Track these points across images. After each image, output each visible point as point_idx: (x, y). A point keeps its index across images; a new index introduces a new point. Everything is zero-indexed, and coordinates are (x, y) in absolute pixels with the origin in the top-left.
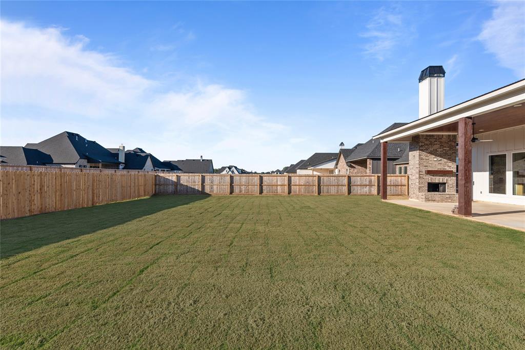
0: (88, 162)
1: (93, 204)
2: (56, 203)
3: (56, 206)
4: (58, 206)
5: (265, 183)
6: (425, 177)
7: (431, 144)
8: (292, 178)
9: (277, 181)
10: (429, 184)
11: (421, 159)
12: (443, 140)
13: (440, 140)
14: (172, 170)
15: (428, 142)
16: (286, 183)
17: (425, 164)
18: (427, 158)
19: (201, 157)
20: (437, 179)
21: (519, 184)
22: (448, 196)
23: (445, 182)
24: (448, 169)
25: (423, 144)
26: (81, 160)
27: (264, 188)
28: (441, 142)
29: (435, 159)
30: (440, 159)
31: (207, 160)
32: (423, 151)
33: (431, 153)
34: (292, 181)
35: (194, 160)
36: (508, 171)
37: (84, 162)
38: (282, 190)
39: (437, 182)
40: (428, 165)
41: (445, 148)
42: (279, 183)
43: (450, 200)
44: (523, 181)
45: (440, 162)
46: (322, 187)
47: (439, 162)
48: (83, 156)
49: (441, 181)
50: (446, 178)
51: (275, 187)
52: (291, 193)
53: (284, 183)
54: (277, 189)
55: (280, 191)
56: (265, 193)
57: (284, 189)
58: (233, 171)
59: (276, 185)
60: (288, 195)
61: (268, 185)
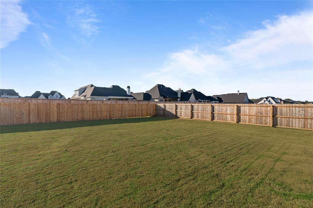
0: (164, 98)
1: (110, 118)
2: (89, 116)
3: (89, 118)
4: (91, 117)
5: (216, 112)
8: (242, 108)
9: (226, 110)
14: (211, 101)
16: (235, 112)
19: (238, 91)
26: (160, 97)
27: (216, 115)
31: (243, 93)
34: (242, 111)
35: (233, 94)
37: (162, 98)
38: (231, 119)
42: (228, 113)
46: (279, 119)
48: (161, 95)
51: (225, 115)
52: (240, 122)
53: (233, 112)
54: (226, 118)
55: (230, 120)
56: (216, 120)
57: (233, 118)
58: (269, 101)
59: (225, 113)
60: (237, 124)
61: (219, 113)
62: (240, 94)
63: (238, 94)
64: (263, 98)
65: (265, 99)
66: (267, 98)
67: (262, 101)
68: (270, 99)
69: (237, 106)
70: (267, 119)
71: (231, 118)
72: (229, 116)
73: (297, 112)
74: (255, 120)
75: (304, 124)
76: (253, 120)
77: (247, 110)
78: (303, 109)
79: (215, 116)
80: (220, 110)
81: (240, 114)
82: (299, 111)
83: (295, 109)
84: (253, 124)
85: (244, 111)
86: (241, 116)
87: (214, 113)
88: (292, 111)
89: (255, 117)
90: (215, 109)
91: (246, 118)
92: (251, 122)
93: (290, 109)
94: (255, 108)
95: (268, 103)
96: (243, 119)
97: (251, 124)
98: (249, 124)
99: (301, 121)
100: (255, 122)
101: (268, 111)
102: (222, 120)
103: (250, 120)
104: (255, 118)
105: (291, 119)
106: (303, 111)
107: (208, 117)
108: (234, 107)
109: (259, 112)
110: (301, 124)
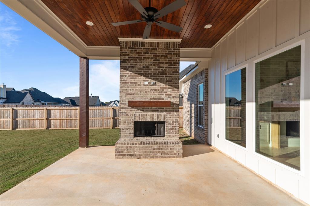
6: (129, 113)
7: (140, 57)
10: (136, 123)
11: (122, 82)
12: (159, 51)
13: (153, 51)
14: (59, 103)
15: (134, 55)
17: (130, 91)
18: (133, 81)
20: (149, 116)
21: (273, 122)
22: (156, 147)
23: (162, 120)
24: (166, 98)
25: (127, 57)
27: (20, 122)
28: (155, 55)
29: (146, 83)
30: (153, 82)
32: (127, 69)
33: (139, 73)
36: (249, 101)
39: (149, 119)
40: (134, 92)
41: (161, 65)
43: (159, 154)
44: (279, 117)
45: (154, 87)
47: (152, 87)
49: (155, 119)
50: (163, 114)
51: (32, 121)
52: (51, 128)
53: (42, 116)
54: (34, 124)
55: (38, 126)
56: (20, 128)
57: (42, 124)
58: (116, 104)
59: (33, 119)
60: (47, 130)
61: (24, 119)
62: (92, 97)
63: (91, 97)
64: (112, 101)
65: (113, 102)
66: (114, 102)
67: (111, 104)
68: (117, 102)
69: (46, 109)
70: (76, 122)
71: (40, 124)
72: (37, 123)
73: (97, 114)
74: (66, 124)
75: (102, 124)
76: (64, 124)
77: (58, 114)
78: (101, 111)
79: (18, 123)
80: (25, 115)
81: (50, 119)
82: (99, 113)
83: (96, 111)
84: (64, 129)
85: (54, 115)
86: (52, 121)
87: (17, 119)
88: (94, 113)
89: (65, 120)
90: (18, 114)
91: (57, 123)
92: (61, 126)
93: (93, 111)
94: (65, 112)
95: (115, 106)
96: (54, 123)
97: (62, 129)
98: (60, 129)
99: (100, 121)
100: (66, 126)
101: (77, 113)
102: (29, 128)
103: (61, 125)
104: (65, 122)
105: (93, 120)
106: (101, 113)
107: (7, 125)
108: (43, 111)
109: (69, 116)
110: (100, 123)
